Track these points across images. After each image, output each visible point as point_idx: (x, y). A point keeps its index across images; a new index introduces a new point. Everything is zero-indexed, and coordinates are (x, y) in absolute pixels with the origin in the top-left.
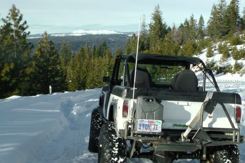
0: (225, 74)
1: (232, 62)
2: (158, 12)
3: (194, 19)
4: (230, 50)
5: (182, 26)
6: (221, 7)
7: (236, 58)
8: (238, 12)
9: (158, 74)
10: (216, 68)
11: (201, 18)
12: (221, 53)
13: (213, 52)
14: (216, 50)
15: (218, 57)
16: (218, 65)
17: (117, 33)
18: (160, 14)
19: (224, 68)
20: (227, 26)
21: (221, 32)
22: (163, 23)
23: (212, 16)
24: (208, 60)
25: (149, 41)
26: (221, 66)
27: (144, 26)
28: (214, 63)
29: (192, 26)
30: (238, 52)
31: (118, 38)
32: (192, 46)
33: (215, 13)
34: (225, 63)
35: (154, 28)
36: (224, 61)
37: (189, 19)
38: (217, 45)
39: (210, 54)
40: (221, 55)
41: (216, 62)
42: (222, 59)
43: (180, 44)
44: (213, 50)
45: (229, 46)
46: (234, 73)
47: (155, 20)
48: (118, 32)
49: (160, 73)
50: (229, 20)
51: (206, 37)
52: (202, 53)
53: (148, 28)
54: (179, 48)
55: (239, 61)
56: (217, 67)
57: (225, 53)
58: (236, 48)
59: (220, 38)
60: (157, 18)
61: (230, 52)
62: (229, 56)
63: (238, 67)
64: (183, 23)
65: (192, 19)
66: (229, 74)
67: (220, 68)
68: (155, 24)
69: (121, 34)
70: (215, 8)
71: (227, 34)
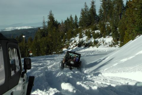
0: (89, 47)
1: (92, 40)
2: (51, 14)
3: (72, 17)
4: (92, 34)
5: (66, 21)
6: (86, 10)
7: (95, 38)
8: (96, 12)
9: (51, 50)
10: (84, 44)
11: (76, 17)
12: (86, 35)
13: (82, 35)
14: (84, 34)
15: (85, 38)
16: (86, 42)
17: (32, 28)
18: (53, 15)
19: (89, 44)
20: (90, 21)
21: (87, 24)
22: (55, 20)
23: (81, 15)
24: (79, 40)
25: (47, 32)
26: (87, 43)
27: (44, 23)
28: (83, 42)
29: (71, 21)
30: (96, 34)
31: (33, 31)
32: (71, 33)
33: (83, 13)
34: (89, 41)
35: (50, 24)
36: (88, 40)
37: (69, 18)
38: (85, 31)
39: (81, 37)
40: (87, 37)
41: (84, 41)
42: (88, 39)
43: (65, 32)
44: (83, 34)
45: (91, 31)
46: (94, 46)
47: (50, 19)
48: (33, 27)
49: (52, 49)
50: (90, 17)
51: (79, 27)
52: (77, 36)
53: (47, 24)
54: (64, 34)
55: (96, 40)
56: (85, 43)
57: (89, 35)
58: (94, 32)
59: (87, 27)
60: (51, 18)
61: (92, 35)
62: (91, 37)
63: (96, 43)
64: (66, 20)
65: (71, 17)
66: (91, 47)
67: (86, 44)
68: (50, 21)
69: (35, 28)
70: (82, 10)
71: (90, 24)
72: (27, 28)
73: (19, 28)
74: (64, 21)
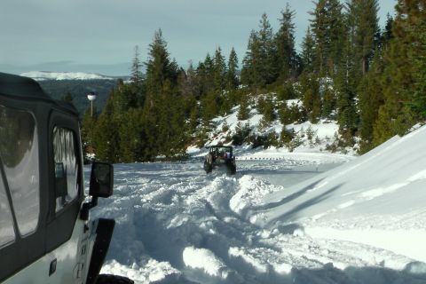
0: (266, 148)
1: (278, 128)
2: (159, 41)
3: (222, 54)
4: (277, 108)
5: (201, 66)
6: (264, 37)
7: (285, 121)
8: (293, 46)
9: (151, 149)
10: (252, 139)
11: (233, 54)
12: (261, 112)
13: (249, 110)
14: (253, 107)
15: (256, 120)
16: (258, 133)
17: (100, 77)
18: (163, 45)
19: (266, 138)
20: (273, 68)
21: (264, 77)
22: (171, 61)
23: (250, 51)
24: (239, 125)
25: (144, 92)
26: (260, 134)
27: (136, 65)
28: (250, 130)
29: (218, 66)
30: (288, 111)
31: (102, 87)
32: (214, 102)
33: (256, 45)
34: (267, 130)
35: (154, 69)
36: (266, 125)
37: (213, 55)
38: (256, 99)
39: (244, 115)
40: (261, 116)
41: (253, 127)
42: (263, 122)
43: (198, 98)
44: (249, 107)
45: (276, 100)
46: (281, 146)
47: (155, 56)
48: (103, 76)
49: (153, 146)
50: (276, 58)
51: (241, 86)
52: (231, 113)
53: (144, 70)
54: (195, 103)
55: (289, 127)
56: (254, 136)
57: (268, 112)
58: (285, 105)
59: (263, 87)
60: (159, 52)
61: (276, 111)
62: (273, 117)
63: (288, 137)
64: (203, 61)
65: (218, 55)
66: (272, 148)
67: (259, 137)
68: (156, 61)
69: (108, 80)
70: (254, 36)
71: (274, 81)
72: (82, 79)
73: (60, 77)
74: (196, 66)
